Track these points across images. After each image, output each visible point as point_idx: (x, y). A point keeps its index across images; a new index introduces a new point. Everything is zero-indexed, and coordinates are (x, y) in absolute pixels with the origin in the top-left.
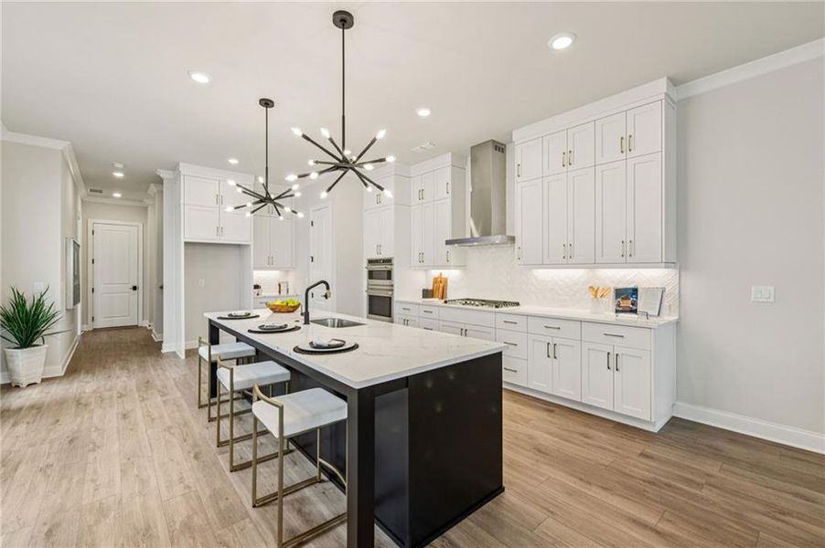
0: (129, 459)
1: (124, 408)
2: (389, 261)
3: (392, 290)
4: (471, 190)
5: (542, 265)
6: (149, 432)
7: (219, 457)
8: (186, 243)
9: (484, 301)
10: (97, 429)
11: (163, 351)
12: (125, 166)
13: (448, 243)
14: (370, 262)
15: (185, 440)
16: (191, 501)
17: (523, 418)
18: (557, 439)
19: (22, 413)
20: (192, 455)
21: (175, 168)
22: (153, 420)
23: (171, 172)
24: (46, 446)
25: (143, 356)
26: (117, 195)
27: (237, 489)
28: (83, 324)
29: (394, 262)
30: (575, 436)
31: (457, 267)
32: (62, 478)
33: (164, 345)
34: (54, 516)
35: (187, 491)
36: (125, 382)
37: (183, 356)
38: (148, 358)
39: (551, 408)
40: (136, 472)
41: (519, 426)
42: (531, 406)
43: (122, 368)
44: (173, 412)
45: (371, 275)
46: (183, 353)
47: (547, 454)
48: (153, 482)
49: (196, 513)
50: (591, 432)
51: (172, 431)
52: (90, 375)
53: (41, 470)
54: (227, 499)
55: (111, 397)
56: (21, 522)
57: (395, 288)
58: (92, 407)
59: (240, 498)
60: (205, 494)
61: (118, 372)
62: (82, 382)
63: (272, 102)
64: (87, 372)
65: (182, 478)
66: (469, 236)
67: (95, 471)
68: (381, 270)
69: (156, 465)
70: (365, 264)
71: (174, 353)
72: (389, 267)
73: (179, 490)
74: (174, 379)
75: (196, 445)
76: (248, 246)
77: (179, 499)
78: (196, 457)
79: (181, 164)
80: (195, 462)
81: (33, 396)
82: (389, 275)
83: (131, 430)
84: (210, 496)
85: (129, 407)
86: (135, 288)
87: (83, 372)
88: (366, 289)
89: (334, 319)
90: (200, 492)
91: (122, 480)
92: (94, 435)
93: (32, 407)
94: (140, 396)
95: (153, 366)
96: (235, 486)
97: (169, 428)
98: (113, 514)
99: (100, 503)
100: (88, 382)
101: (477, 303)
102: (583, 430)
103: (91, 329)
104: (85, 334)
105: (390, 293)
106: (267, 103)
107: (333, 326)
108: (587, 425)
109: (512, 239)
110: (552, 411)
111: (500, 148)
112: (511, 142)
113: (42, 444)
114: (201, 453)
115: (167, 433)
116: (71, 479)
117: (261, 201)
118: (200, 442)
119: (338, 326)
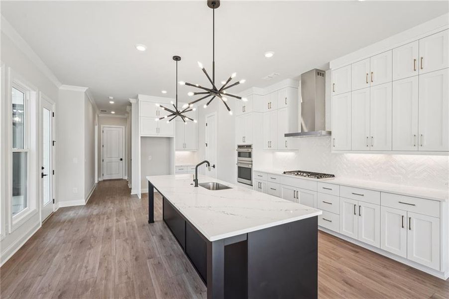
0: (104, 256)
1: (108, 225)
2: (249, 146)
3: (252, 164)
4: (302, 101)
5: (351, 151)
6: (117, 240)
7: (148, 261)
8: (141, 137)
9: (309, 173)
10: (94, 237)
11: (132, 194)
12: (114, 98)
13: (286, 135)
14: (239, 147)
15: (133, 248)
16: (129, 288)
17: (335, 255)
18: (360, 275)
19: (65, 223)
20: (134, 258)
21: (136, 97)
22: (120, 234)
23: (135, 100)
24: (70, 244)
25: (122, 196)
26: (113, 112)
27: (154, 283)
28: (98, 177)
29: (253, 147)
30: (375, 274)
31: (292, 150)
32: (73, 264)
33: (132, 190)
34: (64, 286)
35: (128, 280)
36: (111, 210)
37: (140, 197)
38: (124, 197)
39: (356, 250)
40: (106, 265)
41: (333, 261)
42: (342, 247)
43: (111, 202)
44: (130, 230)
45: (240, 154)
46: (140, 195)
47: (352, 286)
48: (113, 272)
49: (130, 296)
50: (388, 272)
51: (128, 241)
52: (97, 205)
53: (65, 258)
54: (147, 289)
55: (104, 219)
56: (50, 287)
57: (253, 163)
58: (94, 223)
59: (154, 290)
60: (137, 283)
61: (110, 204)
62: (93, 209)
63: (180, 58)
64: (96, 204)
65: (127, 272)
66: (300, 131)
67: (88, 262)
68: (245, 152)
69: (116, 261)
70: (236, 148)
71: (137, 195)
72: (250, 150)
73: (124, 279)
74: (134, 210)
75: (137, 251)
76: (173, 138)
77: (123, 285)
78: (136, 259)
79: (139, 95)
80: (135, 262)
81: (71, 215)
82: (250, 155)
83: (109, 238)
84: (139, 285)
85: (110, 225)
86: (121, 160)
87: (94, 203)
88: (236, 163)
89: (214, 183)
90: (135, 283)
91: (99, 269)
92: (92, 240)
93: (69, 221)
94: (117, 219)
95: (126, 202)
96: (153, 281)
97: (127, 239)
98: (90, 289)
99: (86, 282)
100: (96, 209)
101: (305, 174)
102: (382, 270)
103: (102, 180)
104: (99, 182)
105: (250, 166)
106: (177, 58)
107: (213, 189)
108: (385, 266)
109: (330, 133)
110: (357, 252)
111: (320, 73)
112: (329, 69)
113: (69, 242)
114: (139, 257)
115: (125, 242)
116: (76, 265)
117: (174, 114)
118: (139, 250)
119: (216, 189)
